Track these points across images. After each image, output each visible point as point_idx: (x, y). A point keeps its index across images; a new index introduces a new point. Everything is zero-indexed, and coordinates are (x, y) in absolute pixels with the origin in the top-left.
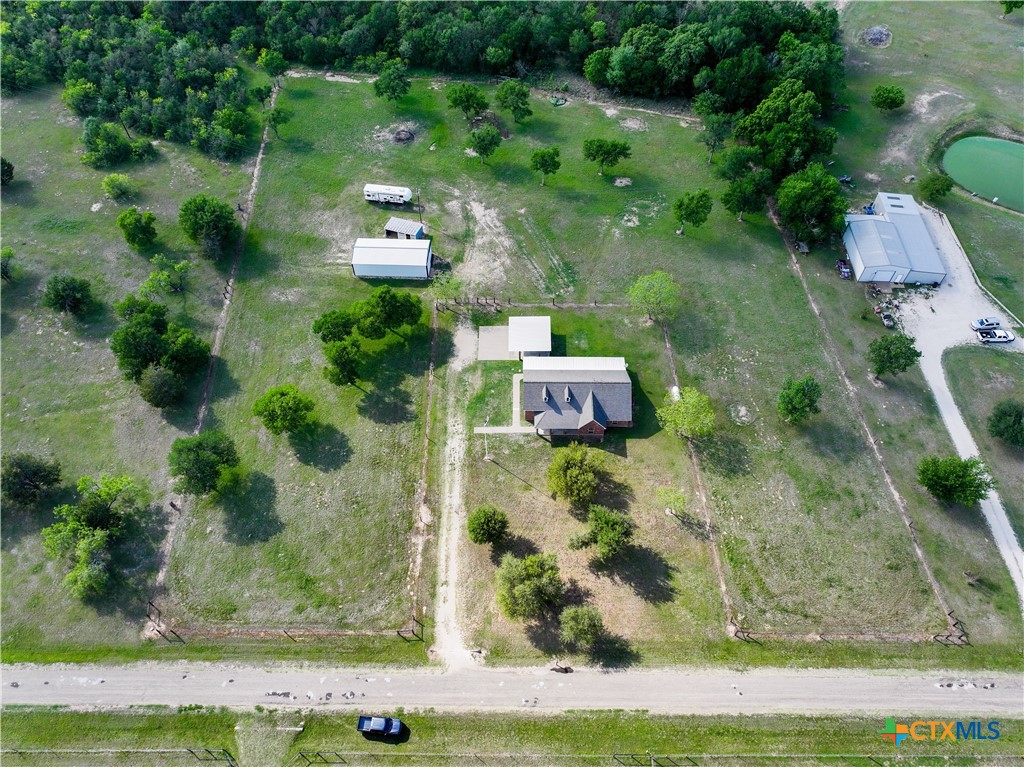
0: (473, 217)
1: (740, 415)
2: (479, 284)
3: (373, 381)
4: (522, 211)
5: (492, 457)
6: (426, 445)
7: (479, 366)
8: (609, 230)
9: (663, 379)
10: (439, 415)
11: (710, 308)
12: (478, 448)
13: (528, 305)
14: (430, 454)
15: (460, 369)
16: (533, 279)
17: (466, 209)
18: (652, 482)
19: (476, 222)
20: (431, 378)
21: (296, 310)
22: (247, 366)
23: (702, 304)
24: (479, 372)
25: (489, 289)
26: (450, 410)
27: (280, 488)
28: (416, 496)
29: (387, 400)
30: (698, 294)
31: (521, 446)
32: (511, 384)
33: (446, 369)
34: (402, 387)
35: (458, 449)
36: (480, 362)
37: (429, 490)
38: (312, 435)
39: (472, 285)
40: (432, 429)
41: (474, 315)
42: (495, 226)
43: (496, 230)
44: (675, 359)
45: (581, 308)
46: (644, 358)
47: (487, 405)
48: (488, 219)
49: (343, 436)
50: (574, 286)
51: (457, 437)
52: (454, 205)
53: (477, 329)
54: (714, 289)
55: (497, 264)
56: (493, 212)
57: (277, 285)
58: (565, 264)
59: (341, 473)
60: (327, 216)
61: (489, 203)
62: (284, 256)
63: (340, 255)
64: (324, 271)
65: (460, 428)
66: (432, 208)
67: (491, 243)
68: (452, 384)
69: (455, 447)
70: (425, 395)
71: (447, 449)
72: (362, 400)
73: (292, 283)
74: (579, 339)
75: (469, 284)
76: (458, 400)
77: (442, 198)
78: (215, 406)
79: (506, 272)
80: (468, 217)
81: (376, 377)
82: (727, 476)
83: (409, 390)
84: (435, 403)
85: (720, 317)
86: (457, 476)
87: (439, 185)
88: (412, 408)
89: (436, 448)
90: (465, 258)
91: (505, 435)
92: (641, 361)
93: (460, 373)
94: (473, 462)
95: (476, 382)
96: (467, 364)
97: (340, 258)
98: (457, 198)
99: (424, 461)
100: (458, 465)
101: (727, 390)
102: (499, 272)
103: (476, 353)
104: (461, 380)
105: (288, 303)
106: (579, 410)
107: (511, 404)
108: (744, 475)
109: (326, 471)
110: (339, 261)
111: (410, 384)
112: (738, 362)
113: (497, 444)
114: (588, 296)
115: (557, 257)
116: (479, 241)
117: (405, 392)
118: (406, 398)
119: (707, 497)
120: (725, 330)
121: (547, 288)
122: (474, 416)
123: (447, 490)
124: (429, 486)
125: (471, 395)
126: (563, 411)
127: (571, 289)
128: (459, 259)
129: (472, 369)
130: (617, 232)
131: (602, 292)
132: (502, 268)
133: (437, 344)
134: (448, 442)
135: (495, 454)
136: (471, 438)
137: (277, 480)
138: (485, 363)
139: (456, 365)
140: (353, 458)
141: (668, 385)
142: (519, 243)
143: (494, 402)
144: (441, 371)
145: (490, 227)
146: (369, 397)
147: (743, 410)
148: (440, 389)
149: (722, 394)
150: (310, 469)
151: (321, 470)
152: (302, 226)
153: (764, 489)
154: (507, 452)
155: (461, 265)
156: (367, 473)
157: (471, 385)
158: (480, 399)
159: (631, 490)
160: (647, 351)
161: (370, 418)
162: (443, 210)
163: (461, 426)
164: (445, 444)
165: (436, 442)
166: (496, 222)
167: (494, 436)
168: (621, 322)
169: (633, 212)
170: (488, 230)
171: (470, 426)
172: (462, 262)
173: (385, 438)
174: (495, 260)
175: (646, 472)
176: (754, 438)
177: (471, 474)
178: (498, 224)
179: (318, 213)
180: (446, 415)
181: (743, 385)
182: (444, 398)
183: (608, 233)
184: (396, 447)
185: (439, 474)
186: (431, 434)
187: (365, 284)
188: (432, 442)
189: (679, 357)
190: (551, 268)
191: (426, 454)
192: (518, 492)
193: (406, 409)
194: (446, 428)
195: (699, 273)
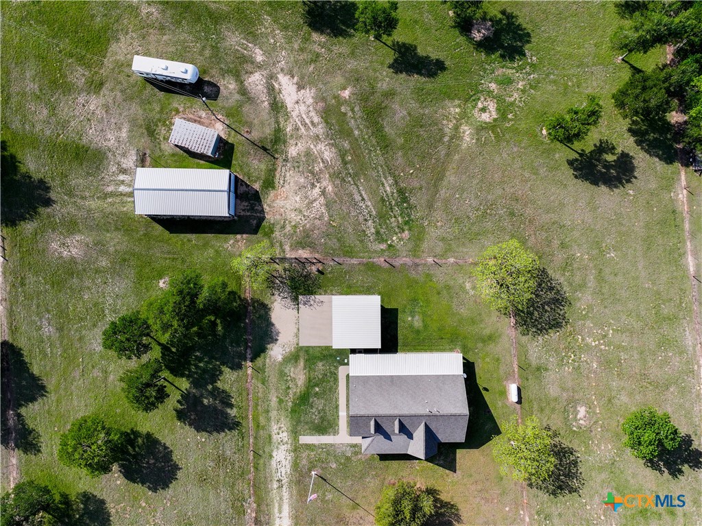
0: (284, 106)
1: (578, 417)
2: (295, 227)
3: (188, 377)
4: (346, 94)
5: (320, 472)
6: (252, 458)
7: (301, 354)
8: (456, 128)
9: (502, 368)
10: (262, 421)
11: (567, 265)
12: (304, 462)
13: (354, 261)
14: (256, 468)
15: (280, 358)
16: (361, 218)
17: (273, 89)
18: (478, 500)
19: (287, 116)
20: (250, 371)
21: (84, 270)
22: (45, 355)
23: (560, 257)
24: (302, 363)
25: (308, 236)
26: (273, 414)
27: (111, 507)
28: (247, 517)
29: (205, 401)
30: (556, 243)
31: (348, 459)
32: (336, 380)
33: (265, 358)
34: (219, 384)
35: (284, 462)
36: (302, 348)
37: (258, 511)
38: (134, 448)
39: (288, 228)
40: (256, 438)
41: (292, 279)
42: (312, 123)
43: (314, 131)
44: (518, 343)
45: (417, 265)
46: (484, 341)
47: (312, 407)
48: (303, 108)
49: (166, 448)
50: (410, 230)
51: (283, 447)
52: (256, 81)
53: (296, 299)
54: (576, 234)
55: (317, 191)
56: (308, 95)
57: (53, 230)
58: (401, 192)
59: (170, 492)
60: (95, 103)
61: (302, 78)
62: (53, 179)
63: (121, 177)
64: (105, 205)
65: (284, 436)
66: (228, 86)
67: (308, 154)
68: (273, 379)
69: (281, 460)
70: (244, 394)
71: (273, 463)
72: (178, 401)
73: (71, 226)
74: (412, 314)
75: (283, 227)
76: (281, 401)
77: (240, 66)
78: (23, 411)
79: (328, 205)
80: (277, 107)
81: (190, 371)
82: (554, 493)
83: (227, 388)
84: (257, 405)
85: (577, 279)
86: (286, 494)
87: (233, 40)
88: (233, 412)
89: (261, 461)
90: (276, 181)
91: (332, 445)
92: (480, 345)
93: (281, 364)
94: (299, 478)
95: (299, 375)
96: (288, 350)
97: (123, 182)
98: (259, 67)
99: (251, 476)
100: (285, 481)
101: (570, 384)
102: (319, 206)
103: (297, 335)
104: (282, 374)
105: (73, 260)
106: (410, 436)
107: (337, 407)
108: (570, 492)
109: (155, 490)
110: (122, 188)
111: (228, 379)
112: (587, 345)
113: (324, 456)
114: (425, 245)
115: (390, 179)
116: (293, 151)
117: (223, 391)
118: (225, 399)
119: (531, 516)
120: (579, 299)
121: (378, 233)
122: (298, 422)
123: (276, 510)
124: (258, 505)
125: (295, 394)
126: (392, 437)
127: (406, 234)
128: (269, 184)
129: (293, 358)
130: (467, 131)
131: (443, 239)
132: (322, 200)
133: (252, 321)
134: (274, 454)
135: (323, 469)
136: (297, 449)
137: (108, 500)
138: (307, 350)
139: (276, 352)
140: (179, 474)
141: (507, 379)
142: (342, 154)
143: (319, 403)
144: (259, 361)
145: (305, 125)
146: (186, 397)
147: (582, 411)
148: (260, 385)
149: (563, 389)
150: (139, 488)
151: (150, 488)
152: (64, 124)
153: (588, 507)
154: (334, 466)
155: (272, 193)
156: (195, 491)
157: (293, 380)
158: (304, 399)
159: (457, 510)
160: (487, 332)
161: (190, 425)
162: (243, 91)
163: (285, 434)
164: (271, 456)
165: (261, 455)
166: (313, 114)
167: (321, 446)
168: (462, 287)
169: (490, 92)
170: (303, 129)
171: (295, 433)
172: (274, 188)
173: (209, 449)
174: (313, 186)
175: (473, 488)
176: (587, 446)
177: (299, 491)
178: (316, 120)
179: (81, 100)
180: (269, 420)
181: (588, 378)
182: (266, 399)
183: (456, 135)
184: (221, 460)
185: (268, 492)
186: (255, 444)
187: (159, 228)
188: (257, 455)
189: (524, 339)
190: (383, 200)
191: (252, 469)
192: (346, 512)
193: (227, 414)
194: (270, 436)
195: (562, 205)
